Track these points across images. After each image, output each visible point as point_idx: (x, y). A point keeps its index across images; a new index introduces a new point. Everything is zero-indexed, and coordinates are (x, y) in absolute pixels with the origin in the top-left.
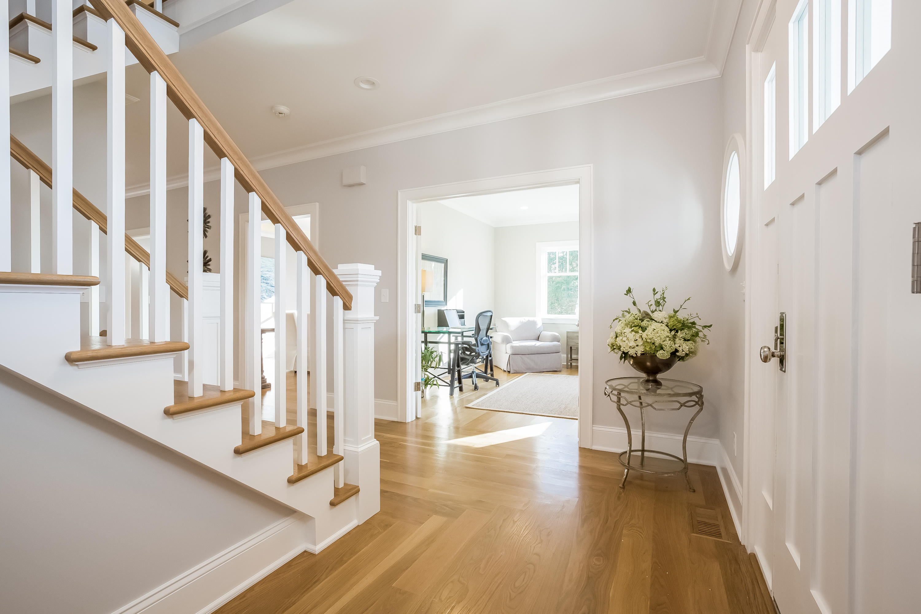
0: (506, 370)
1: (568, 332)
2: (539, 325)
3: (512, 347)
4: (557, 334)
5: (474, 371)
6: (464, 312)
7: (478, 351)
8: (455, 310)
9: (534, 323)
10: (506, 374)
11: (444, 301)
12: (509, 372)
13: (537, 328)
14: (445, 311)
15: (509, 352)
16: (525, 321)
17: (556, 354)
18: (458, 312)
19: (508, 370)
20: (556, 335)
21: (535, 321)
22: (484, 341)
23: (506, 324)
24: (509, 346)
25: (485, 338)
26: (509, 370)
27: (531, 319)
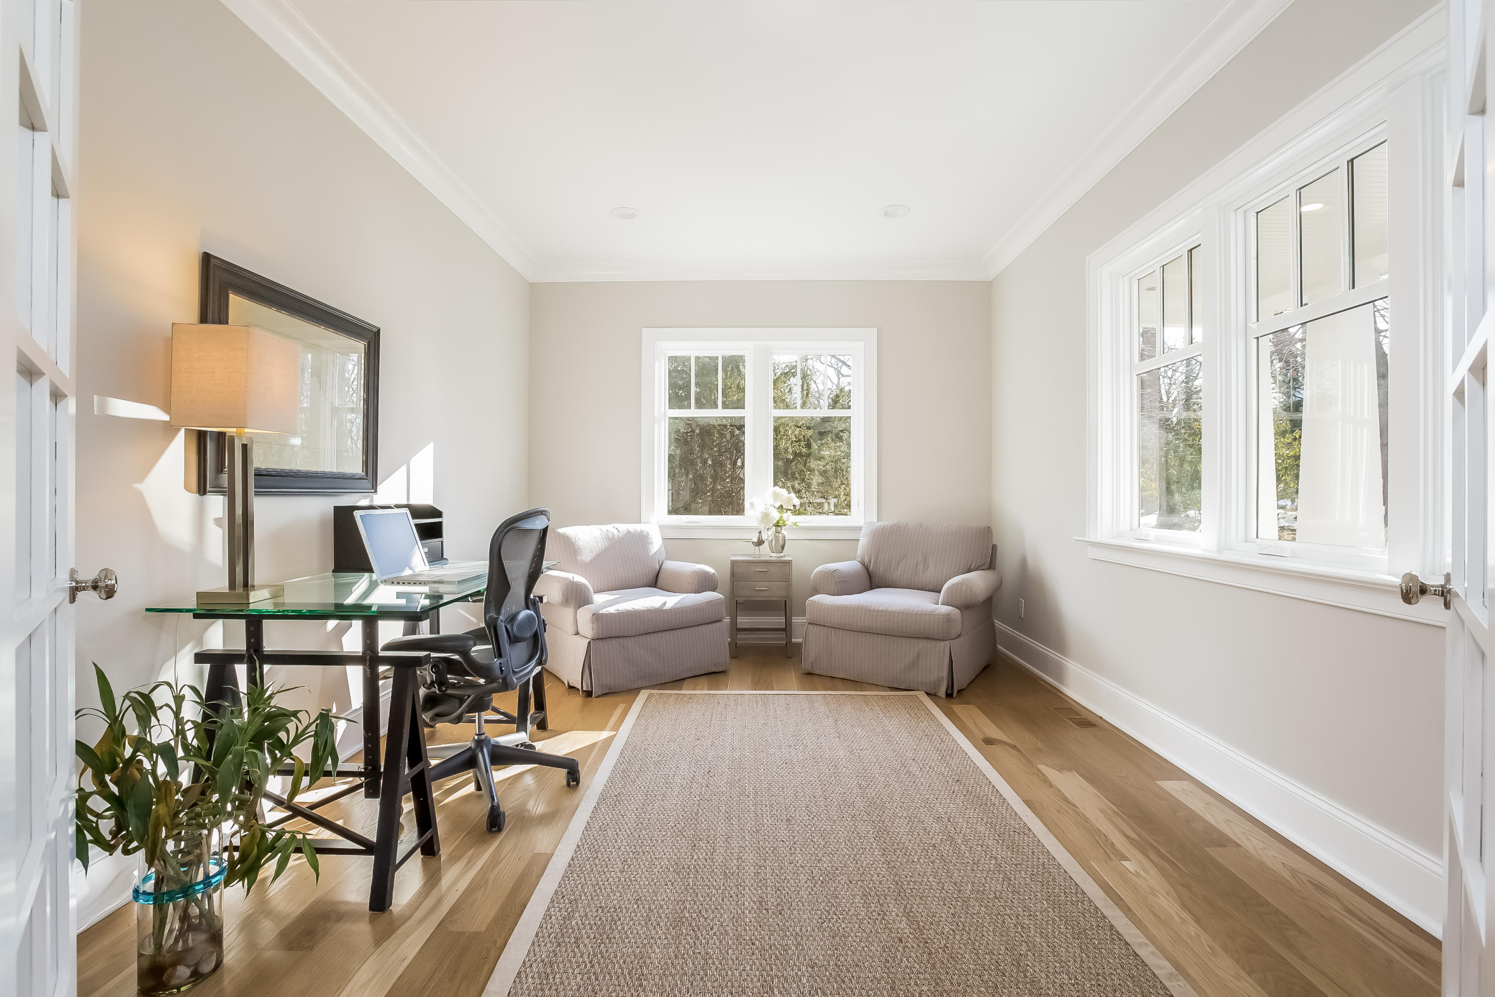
0: (580, 688)
1: (734, 563)
2: (656, 544)
3: (597, 618)
4: (710, 570)
5: (483, 737)
6: (439, 514)
7: (502, 671)
8: (406, 510)
9: (642, 539)
10: (577, 700)
11: (364, 474)
12: (589, 694)
13: (653, 553)
14: (357, 514)
15: (588, 630)
16: (621, 535)
17: (713, 625)
18: (417, 512)
19: (584, 689)
20: (708, 572)
21: (646, 533)
22: (522, 625)
23: (570, 546)
24: (584, 614)
25: (524, 614)
26: (587, 686)
27: (633, 527)
